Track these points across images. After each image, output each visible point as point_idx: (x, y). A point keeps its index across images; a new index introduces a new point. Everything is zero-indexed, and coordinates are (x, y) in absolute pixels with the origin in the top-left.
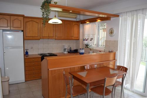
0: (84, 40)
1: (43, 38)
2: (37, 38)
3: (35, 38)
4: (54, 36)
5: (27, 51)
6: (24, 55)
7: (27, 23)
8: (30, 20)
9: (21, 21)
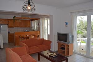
0: (32, 27)
5: (9, 32)
9: (7, 21)
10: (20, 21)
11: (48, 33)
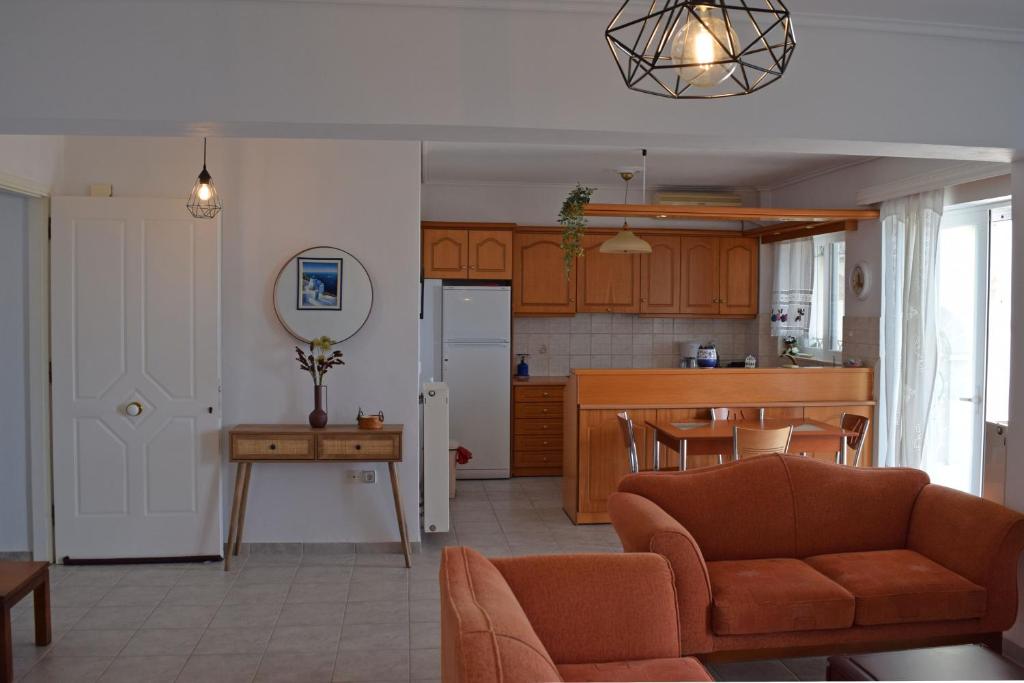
0: (774, 318)
1: (590, 308)
2: (564, 309)
3: (556, 309)
4: (636, 300)
5: (525, 362)
6: (514, 377)
7: (525, 251)
8: (538, 237)
9: (504, 246)
10: (644, 247)
11: (980, 400)
